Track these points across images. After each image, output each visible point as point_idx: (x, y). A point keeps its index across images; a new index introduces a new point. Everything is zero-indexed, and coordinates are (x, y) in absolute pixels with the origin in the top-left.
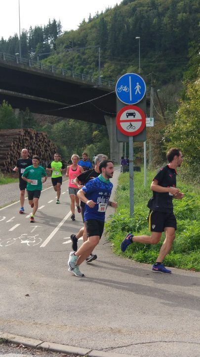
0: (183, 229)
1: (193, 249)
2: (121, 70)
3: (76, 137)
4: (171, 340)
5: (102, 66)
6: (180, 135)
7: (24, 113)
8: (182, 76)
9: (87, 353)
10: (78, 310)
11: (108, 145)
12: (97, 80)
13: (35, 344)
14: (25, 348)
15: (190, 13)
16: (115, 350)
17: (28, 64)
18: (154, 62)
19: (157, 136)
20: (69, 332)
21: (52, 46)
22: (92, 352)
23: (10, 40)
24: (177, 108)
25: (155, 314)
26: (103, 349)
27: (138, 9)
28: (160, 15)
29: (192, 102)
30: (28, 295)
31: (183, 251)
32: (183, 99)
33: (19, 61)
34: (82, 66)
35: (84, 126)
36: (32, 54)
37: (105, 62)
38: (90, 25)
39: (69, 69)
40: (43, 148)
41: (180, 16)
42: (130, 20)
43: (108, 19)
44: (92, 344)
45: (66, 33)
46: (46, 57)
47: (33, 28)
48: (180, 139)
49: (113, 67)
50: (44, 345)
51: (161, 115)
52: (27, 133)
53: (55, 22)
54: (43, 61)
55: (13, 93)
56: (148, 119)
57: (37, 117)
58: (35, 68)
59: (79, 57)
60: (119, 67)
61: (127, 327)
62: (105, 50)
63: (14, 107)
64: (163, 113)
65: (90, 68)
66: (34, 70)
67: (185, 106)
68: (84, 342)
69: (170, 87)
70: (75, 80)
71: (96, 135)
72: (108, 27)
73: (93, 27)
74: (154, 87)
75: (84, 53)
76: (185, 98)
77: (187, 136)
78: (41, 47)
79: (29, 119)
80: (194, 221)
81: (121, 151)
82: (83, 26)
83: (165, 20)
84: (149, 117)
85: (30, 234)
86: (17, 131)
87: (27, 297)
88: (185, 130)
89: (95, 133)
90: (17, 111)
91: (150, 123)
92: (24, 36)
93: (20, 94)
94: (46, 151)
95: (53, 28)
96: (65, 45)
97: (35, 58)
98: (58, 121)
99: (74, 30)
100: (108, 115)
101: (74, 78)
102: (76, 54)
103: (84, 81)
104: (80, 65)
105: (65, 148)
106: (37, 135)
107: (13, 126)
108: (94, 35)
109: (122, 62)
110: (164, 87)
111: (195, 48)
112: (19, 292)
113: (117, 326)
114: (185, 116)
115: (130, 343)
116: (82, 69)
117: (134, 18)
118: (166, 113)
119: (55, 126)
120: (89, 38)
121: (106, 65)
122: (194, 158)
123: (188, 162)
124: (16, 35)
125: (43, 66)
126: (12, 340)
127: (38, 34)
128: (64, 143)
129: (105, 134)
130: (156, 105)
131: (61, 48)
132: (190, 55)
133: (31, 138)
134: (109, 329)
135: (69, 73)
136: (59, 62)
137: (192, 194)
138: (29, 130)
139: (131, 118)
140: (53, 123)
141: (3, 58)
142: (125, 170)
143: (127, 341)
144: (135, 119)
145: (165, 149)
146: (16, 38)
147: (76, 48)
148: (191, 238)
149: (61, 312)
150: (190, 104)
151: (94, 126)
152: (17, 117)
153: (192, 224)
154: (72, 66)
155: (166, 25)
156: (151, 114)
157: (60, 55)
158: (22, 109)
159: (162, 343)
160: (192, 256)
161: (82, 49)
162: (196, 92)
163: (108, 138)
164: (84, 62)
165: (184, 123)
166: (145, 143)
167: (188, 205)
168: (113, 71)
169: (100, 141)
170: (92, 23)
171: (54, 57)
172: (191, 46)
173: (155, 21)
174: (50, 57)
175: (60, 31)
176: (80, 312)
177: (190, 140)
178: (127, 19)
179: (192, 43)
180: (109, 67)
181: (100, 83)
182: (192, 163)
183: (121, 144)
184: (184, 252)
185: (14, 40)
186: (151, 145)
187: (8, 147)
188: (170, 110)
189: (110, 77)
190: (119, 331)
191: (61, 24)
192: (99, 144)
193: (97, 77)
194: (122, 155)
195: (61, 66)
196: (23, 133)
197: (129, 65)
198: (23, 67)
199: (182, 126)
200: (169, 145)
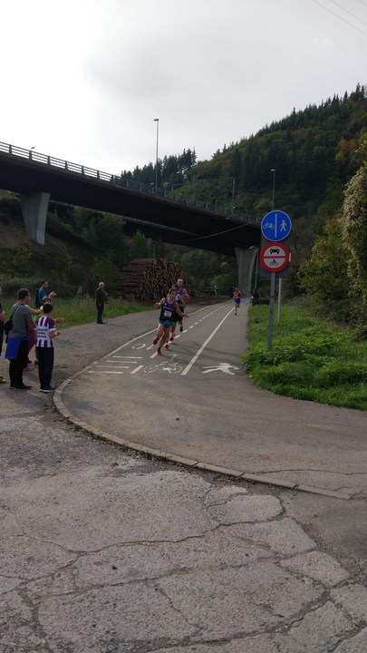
1: (332, 385)
3: (205, 268)
5: (236, 194)
7: (157, 242)
8: (316, 210)
12: (229, 211)
17: (163, 194)
18: (286, 195)
21: (185, 176)
28: (295, 148)
30: (178, 419)
33: (153, 191)
36: (166, 183)
38: (224, 156)
43: (243, 150)
45: (200, 163)
46: (179, 187)
49: (245, 198)
52: (159, 262)
53: (189, 152)
54: (176, 191)
58: (170, 199)
59: (211, 187)
60: (251, 199)
62: (237, 181)
65: (222, 199)
66: (168, 200)
67: (320, 242)
70: (208, 211)
71: (224, 266)
73: (227, 158)
75: (216, 184)
76: (321, 233)
77: (323, 272)
78: (175, 177)
80: (333, 358)
81: (250, 283)
82: (217, 156)
86: (149, 260)
87: (177, 421)
88: (321, 266)
89: (223, 264)
92: (158, 165)
95: (188, 157)
96: (199, 175)
97: (169, 188)
98: (187, 251)
99: (208, 160)
100: (239, 246)
101: (207, 209)
102: (208, 185)
103: (216, 212)
104: (212, 196)
106: (168, 265)
108: (228, 166)
109: (254, 194)
116: (215, 200)
117: (269, 149)
120: (223, 169)
121: (238, 197)
122: (329, 294)
124: (151, 164)
125: (177, 196)
127: (172, 163)
131: (194, 178)
135: (202, 203)
137: (329, 330)
140: (182, 253)
147: (210, 179)
150: (327, 240)
151: (223, 257)
153: (330, 361)
154: (204, 196)
157: (193, 185)
161: (215, 180)
164: (216, 193)
167: (325, 342)
168: (245, 203)
170: (226, 154)
171: (187, 187)
173: (290, 153)
175: (194, 162)
178: (261, 151)
180: (241, 199)
181: (232, 215)
182: (326, 298)
185: (148, 169)
187: (140, 275)
189: (242, 208)
193: (229, 209)
194: (249, 288)
195: (194, 194)
196: (155, 263)
197: (261, 197)
198: (158, 197)
200: (304, 280)
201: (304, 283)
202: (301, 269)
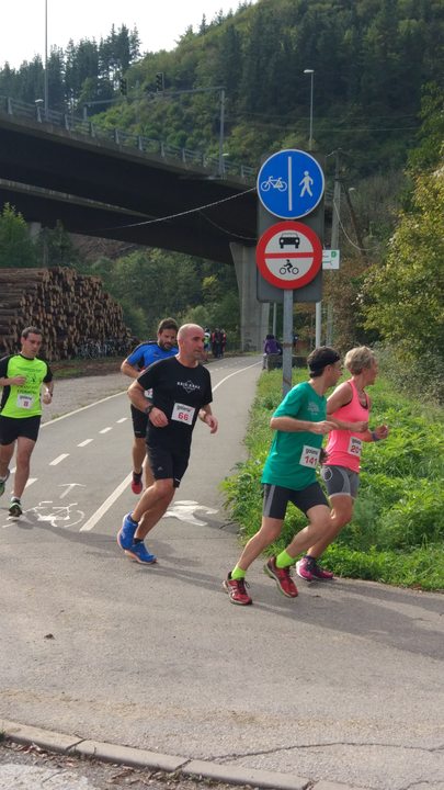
0: (398, 498)
1: (420, 542)
2: (270, 142)
3: (166, 290)
4: (365, 741)
5: (227, 131)
6: (397, 289)
7: (52, 232)
8: (404, 159)
9: (180, 767)
10: (161, 671)
11: (236, 309)
12: (215, 163)
13: (65, 745)
14: (41, 753)
15: (427, 19)
16: (240, 760)
17: (63, 124)
18: (342, 126)
19: (346, 290)
20: (140, 720)
21: (117, 86)
22: (189, 765)
23: (23, 70)
24: (392, 230)
25: (332, 684)
26: (214, 758)
27: (311, 7)
28: (359, 23)
29: (426, 216)
30: (50, 636)
31: (397, 546)
32: (406, 211)
33: (42, 117)
34: (182, 132)
35: (184, 266)
36: (73, 102)
37: (234, 124)
38: (202, 41)
39: (154, 137)
40: (91, 312)
41: (403, 25)
42: (293, 32)
43: (244, 28)
44: (190, 747)
45: (149, 56)
46: (103, 108)
47: (77, 44)
48: (398, 299)
49: (251, 135)
50: (82, 747)
51: (355, 245)
52: (57, 277)
53: (125, 32)
54: (95, 119)
55: (28, 187)
56: (327, 253)
57: (80, 241)
58: (77, 133)
59: (176, 110)
60: (265, 136)
61: (269, 710)
62: (234, 97)
63: (29, 219)
64: (360, 240)
65: (200, 136)
66: (75, 138)
67: (409, 225)
68: (174, 742)
69: (378, 182)
70: (166, 162)
71: (210, 286)
72: (243, 46)
73: (209, 45)
74: (342, 181)
75: (187, 104)
76: (409, 207)
77: (413, 292)
78: (93, 86)
79: (62, 247)
80: (424, 481)
81: (266, 322)
82: (188, 42)
83: (371, 33)
84: (329, 247)
85: (58, 501)
86: (34, 272)
87: (48, 641)
88: (407, 278)
89: (209, 280)
90: (35, 229)
91: (331, 260)
92: (55, 61)
93: (43, 190)
94: (98, 317)
95: (122, 44)
96: (146, 83)
97: (79, 111)
98: (126, 253)
99: (168, 50)
100: (238, 240)
101: (165, 158)
102: (170, 105)
103: (186, 164)
104: (177, 129)
105: (140, 312)
106: (78, 283)
107: (25, 261)
108: (212, 63)
109: (272, 125)
110: (364, 183)
111: (434, 96)
112: (30, 629)
113: (247, 708)
114: (409, 248)
115: (274, 746)
116: (184, 139)
117: (301, 27)
118: (366, 239)
119: (120, 263)
120: (201, 69)
121: (236, 131)
122: (427, 341)
123: (412, 350)
124: (38, 58)
125: (97, 128)
126: (12, 734)
127: (87, 58)
128: (140, 302)
129: (229, 283)
130: (344, 221)
131: (138, 90)
132: (424, 113)
133: (66, 288)
134: (229, 714)
135: (154, 145)
136: (132, 121)
137: (421, 420)
138: (61, 270)
139: (289, 248)
140: (114, 256)
141: (6, 108)
142: (274, 363)
143: (267, 741)
144: (297, 251)
145: (363, 319)
146: (36, 66)
147: (171, 91)
148: (415, 516)
149: (124, 674)
150: (420, 221)
151: (207, 265)
152: (34, 242)
153: (419, 487)
154: (160, 131)
155: (372, 44)
156: (334, 241)
157: (135, 105)
158: (48, 223)
159: (345, 747)
160: (416, 558)
161: (183, 94)
162: (435, 196)
163: (237, 290)
164: (188, 123)
165: (408, 263)
166: (318, 305)
167: (410, 444)
168: (251, 144)
169: (219, 299)
170: (209, 36)
171: (119, 111)
172: (427, 92)
173: (348, 34)
174: (112, 110)
175: (135, 53)
176: (165, 675)
177: (418, 301)
178: (285, 30)
179: (429, 85)
180: (243, 134)
181: (222, 170)
182: (422, 351)
183: (266, 307)
184: (399, 547)
185: (33, 70)
186: (331, 310)
187: (13, 307)
188: (375, 233)
189: (245, 156)
190: (252, 719)
191: (139, 37)
192: (216, 306)
193: (214, 157)
194: (266, 332)
195: (136, 129)
196: (47, 278)
197: (288, 132)
198: (50, 130)
199: (402, 269)
200: (373, 312)
201: (374, 317)
202: (365, 287)
